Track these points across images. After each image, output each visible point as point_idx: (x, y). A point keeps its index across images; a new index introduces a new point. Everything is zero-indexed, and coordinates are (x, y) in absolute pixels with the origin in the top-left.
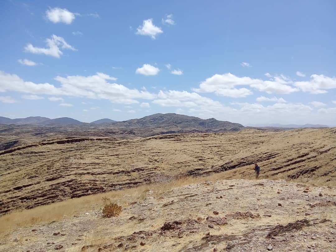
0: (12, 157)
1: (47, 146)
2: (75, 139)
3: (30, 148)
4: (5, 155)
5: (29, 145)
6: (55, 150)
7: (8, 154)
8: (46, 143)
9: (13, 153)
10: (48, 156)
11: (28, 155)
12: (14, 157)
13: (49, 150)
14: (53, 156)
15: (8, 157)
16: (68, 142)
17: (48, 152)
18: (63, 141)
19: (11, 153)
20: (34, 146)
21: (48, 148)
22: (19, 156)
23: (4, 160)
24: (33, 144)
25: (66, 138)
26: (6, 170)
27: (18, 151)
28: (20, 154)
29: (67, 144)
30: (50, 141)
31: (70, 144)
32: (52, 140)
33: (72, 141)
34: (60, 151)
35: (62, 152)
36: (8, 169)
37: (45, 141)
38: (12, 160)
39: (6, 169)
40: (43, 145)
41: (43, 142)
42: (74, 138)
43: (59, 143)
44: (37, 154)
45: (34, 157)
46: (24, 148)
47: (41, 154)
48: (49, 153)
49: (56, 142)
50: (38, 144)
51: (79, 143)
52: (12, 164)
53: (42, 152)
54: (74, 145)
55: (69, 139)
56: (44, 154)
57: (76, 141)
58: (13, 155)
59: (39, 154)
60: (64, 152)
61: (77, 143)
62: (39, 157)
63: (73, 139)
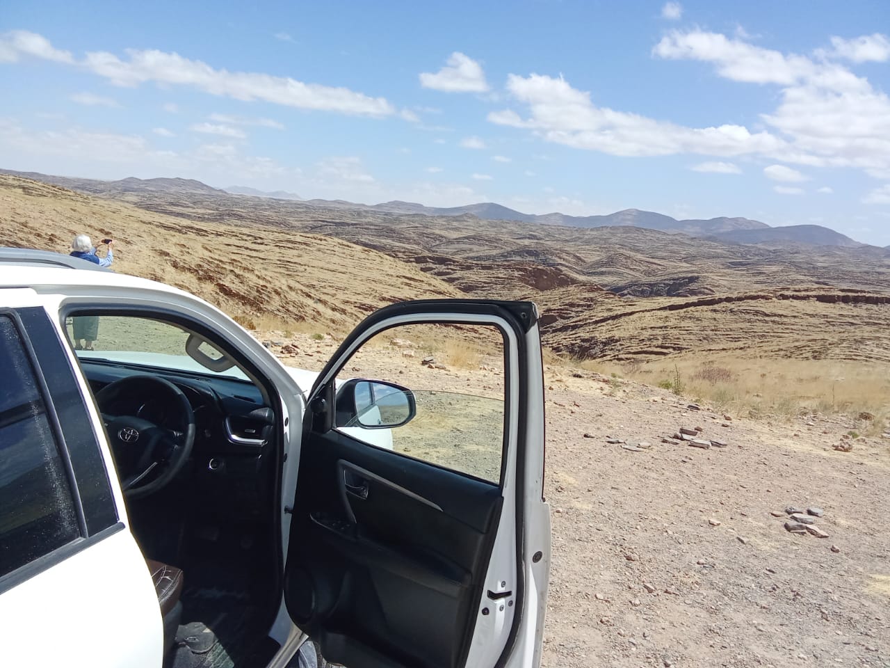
0: (714, 315)
1: (792, 304)
2: (868, 295)
3: (752, 302)
4: (699, 308)
5: (752, 294)
6: (812, 316)
7: (705, 308)
8: (791, 294)
9: (716, 307)
10: (792, 327)
11: (747, 317)
12: (718, 316)
13: (796, 314)
14: (805, 328)
15: (705, 313)
16: (845, 300)
17: (795, 317)
18: (834, 296)
19: (711, 307)
20: (763, 297)
21: (793, 309)
22: (729, 316)
23: (698, 320)
24: (762, 294)
25: (843, 291)
26: (700, 340)
27: (728, 304)
28: (731, 311)
29: (843, 305)
30: (799, 291)
31: (850, 307)
32: (805, 290)
33: (856, 300)
34: (822, 320)
35: (829, 322)
36: (704, 339)
37: (788, 289)
38: (712, 321)
39: (701, 338)
40: (783, 299)
41: (782, 292)
42: (861, 291)
43: (821, 299)
44: (767, 318)
45: (762, 324)
46: (740, 299)
47: (777, 319)
48: (797, 320)
49: (815, 296)
50: (771, 295)
51: (875, 307)
52: (713, 330)
53: (780, 316)
54: (862, 310)
55: (850, 294)
56: (785, 320)
57: (868, 300)
58: (715, 311)
59: (773, 319)
60: (834, 325)
61: (869, 306)
62: (771, 324)
63: (859, 294)
